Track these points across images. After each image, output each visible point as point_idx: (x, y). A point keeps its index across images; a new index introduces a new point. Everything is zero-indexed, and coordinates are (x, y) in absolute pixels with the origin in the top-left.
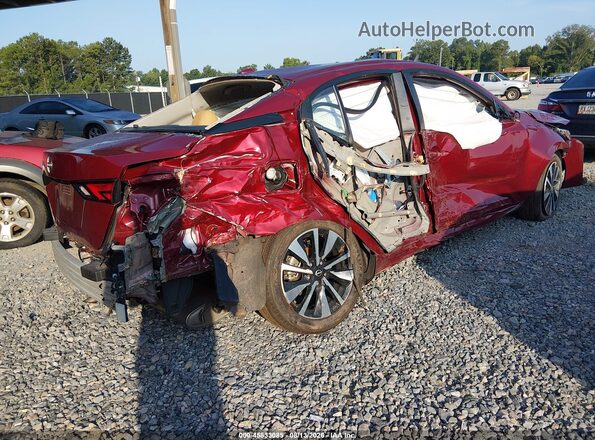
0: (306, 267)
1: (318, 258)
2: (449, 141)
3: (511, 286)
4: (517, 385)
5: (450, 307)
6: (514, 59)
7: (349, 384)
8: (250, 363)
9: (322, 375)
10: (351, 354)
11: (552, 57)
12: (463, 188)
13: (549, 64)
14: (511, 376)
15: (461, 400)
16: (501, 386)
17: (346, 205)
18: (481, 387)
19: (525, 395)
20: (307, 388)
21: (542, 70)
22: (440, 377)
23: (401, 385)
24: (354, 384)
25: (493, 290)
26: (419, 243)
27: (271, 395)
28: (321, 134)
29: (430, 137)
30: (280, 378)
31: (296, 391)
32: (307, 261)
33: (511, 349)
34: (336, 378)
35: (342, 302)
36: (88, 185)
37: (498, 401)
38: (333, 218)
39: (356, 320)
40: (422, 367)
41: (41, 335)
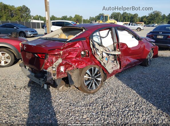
0: (90, 77)
1: (93, 75)
2: (125, 45)
3: (140, 83)
4: (141, 108)
5: (125, 88)
6: (139, 19)
7: (101, 106)
8: (76, 100)
9: (94, 104)
10: (101, 99)
11: (150, 19)
12: (128, 57)
13: (149, 21)
14: (140, 105)
15: (128, 111)
16: (138, 108)
17: (100, 61)
18: (133, 108)
19: (143, 110)
20: (91, 107)
21: (147, 23)
22: (123, 105)
23: (114, 107)
24: (102, 106)
25: (135, 84)
26: (117, 71)
27: (82, 108)
28: (95, 43)
29: (121, 44)
30: (83, 104)
31: (88, 107)
32: (90, 75)
33: (140, 99)
34: (98, 104)
35: (98, 86)
36: (38, 54)
37: (137, 111)
38: (97, 64)
39: (101, 91)
40: (118, 103)
41: (19, 92)
